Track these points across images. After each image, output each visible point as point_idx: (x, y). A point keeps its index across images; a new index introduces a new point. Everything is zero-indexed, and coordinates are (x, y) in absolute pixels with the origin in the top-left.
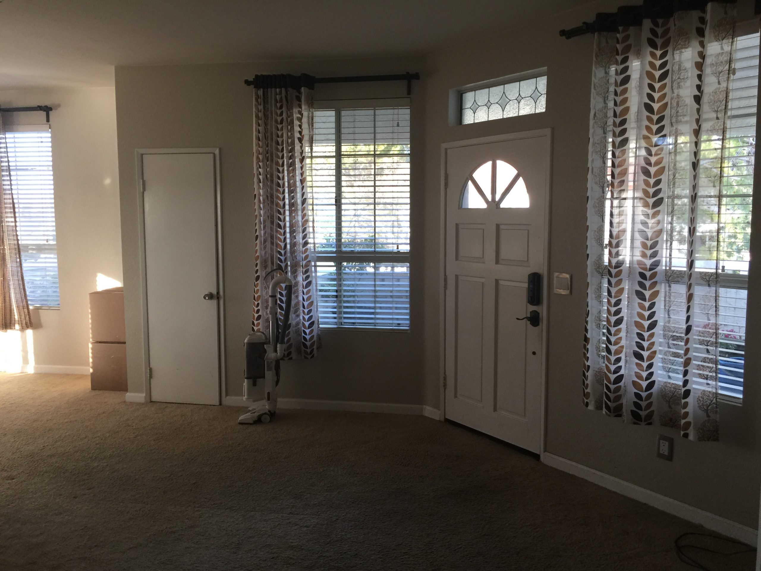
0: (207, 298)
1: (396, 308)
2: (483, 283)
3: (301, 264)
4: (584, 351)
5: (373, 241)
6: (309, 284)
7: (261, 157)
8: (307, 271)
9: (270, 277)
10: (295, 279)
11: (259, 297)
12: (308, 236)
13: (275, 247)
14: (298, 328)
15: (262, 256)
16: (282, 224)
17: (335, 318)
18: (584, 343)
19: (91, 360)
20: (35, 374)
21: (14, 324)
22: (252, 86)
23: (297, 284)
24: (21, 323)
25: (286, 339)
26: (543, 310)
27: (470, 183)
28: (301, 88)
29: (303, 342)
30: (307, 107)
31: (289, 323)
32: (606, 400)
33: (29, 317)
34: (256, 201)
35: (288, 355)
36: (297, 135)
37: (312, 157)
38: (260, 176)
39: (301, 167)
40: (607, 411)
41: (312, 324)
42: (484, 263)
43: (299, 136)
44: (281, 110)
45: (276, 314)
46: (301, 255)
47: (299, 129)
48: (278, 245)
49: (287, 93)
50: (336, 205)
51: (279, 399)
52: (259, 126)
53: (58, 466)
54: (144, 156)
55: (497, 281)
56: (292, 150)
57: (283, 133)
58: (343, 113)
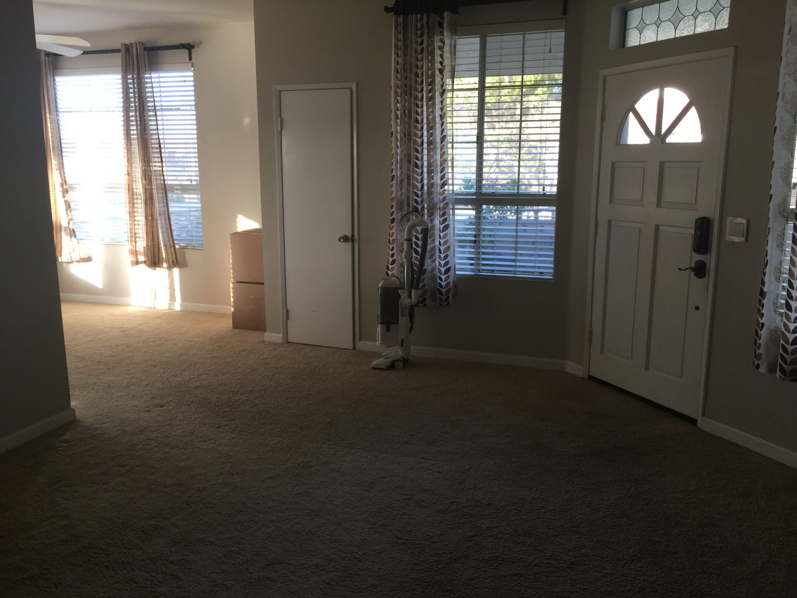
0: (342, 240)
1: (539, 255)
2: (640, 229)
3: (439, 207)
4: (759, 306)
5: (517, 183)
6: (446, 227)
7: (399, 91)
8: (444, 214)
9: (406, 219)
10: (432, 223)
11: (394, 240)
12: (446, 177)
13: (411, 188)
14: (434, 274)
15: (397, 198)
16: (419, 163)
17: (472, 264)
18: (760, 297)
19: (232, 299)
20: (181, 311)
21: (162, 262)
22: (392, 13)
23: (433, 227)
24: (168, 262)
25: (421, 285)
26: (711, 260)
27: (631, 116)
28: (443, 13)
29: (438, 289)
30: (449, 34)
31: (424, 268)
32: (781, 363)
33: (176, 256)
34: (393, 139)
35: (422, 301)
36: (438, 66)
37: (453, 90)
38: (398, 112)
39: (441, 101)
40: (781, 375)
41: (448, 270)
42: (643, 206)
43: (440, 67)
44: (421, 39)
45: (411, 258)
46: (439, 197)
47: (440, 59)
48: (414, 186)
49: (428, 19)
50: (477, 143)
51: (412, 347)
52: (398, 57)
53: (203, 397)
54: (282, 92)
55: (657, 227)
56: (432, 83)
57: (423, 64)
58: (489, 39)
